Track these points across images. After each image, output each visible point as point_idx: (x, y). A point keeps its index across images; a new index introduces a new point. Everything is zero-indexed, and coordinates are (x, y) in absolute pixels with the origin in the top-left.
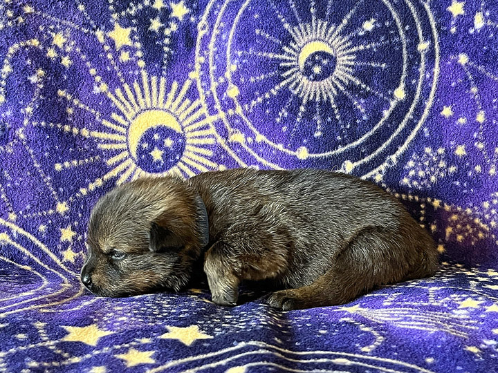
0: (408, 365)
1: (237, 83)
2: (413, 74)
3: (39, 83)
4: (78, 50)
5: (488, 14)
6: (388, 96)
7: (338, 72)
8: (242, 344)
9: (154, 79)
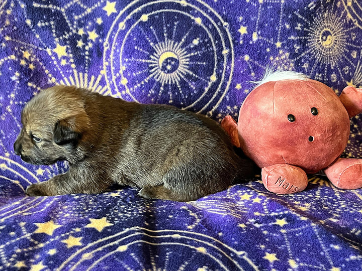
0: (209, 237)
1: (126, 76)
2: (220, 67)
3: (17, 80)
4: (38, 60)
5: (259, 33)
6: (207, 80)
7: (180, 68)
8: (127, 230)
9: (81, 74)
